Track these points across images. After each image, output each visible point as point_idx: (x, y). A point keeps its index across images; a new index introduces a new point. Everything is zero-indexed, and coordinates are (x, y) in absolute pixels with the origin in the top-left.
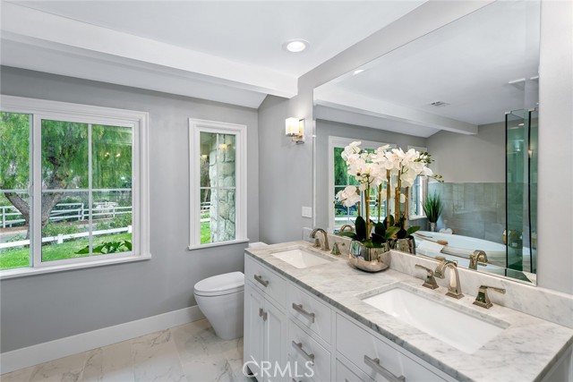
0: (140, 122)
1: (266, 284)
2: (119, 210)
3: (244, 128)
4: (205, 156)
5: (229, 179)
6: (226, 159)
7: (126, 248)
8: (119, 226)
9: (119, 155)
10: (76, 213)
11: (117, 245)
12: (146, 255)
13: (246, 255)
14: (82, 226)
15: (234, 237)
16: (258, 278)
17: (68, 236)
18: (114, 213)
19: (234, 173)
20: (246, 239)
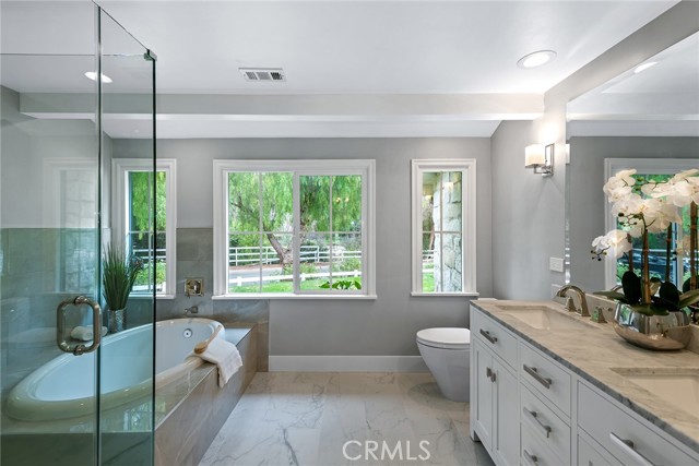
0: (368, 170)
1: (494, 340)
2: (345, 254)
3: (473, 163)
4: (429, 197)
5: (456, 221)
6: (452, 200)
7: (356, 288)
8: (347, 270)
9: (347, 200)
10: (313, 255)
11: (348, 284)
12: (374, 296)
13: (471, 307)
14: (317, 268)
15: (461, 290)
16: (485, 334)
17: (309, 276)
18: (343, 257)
19: (460, 216)
20: (475, 293)
